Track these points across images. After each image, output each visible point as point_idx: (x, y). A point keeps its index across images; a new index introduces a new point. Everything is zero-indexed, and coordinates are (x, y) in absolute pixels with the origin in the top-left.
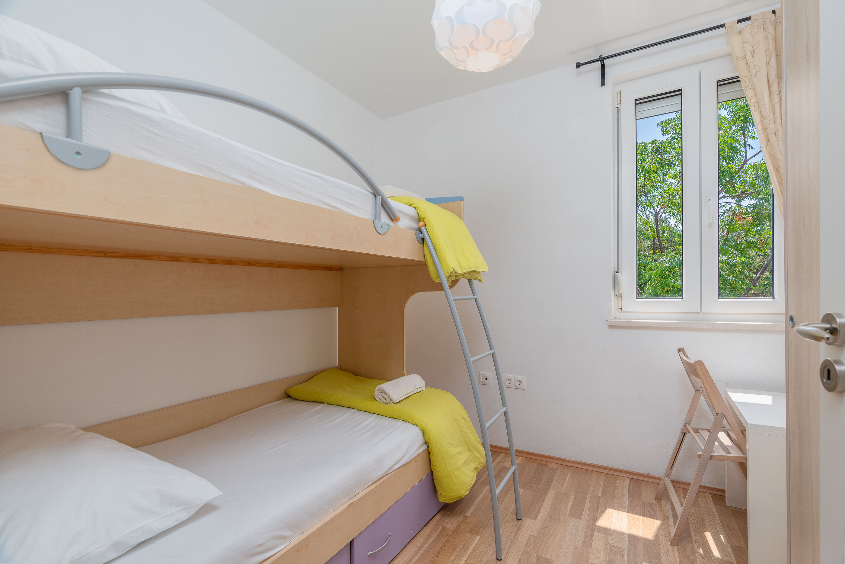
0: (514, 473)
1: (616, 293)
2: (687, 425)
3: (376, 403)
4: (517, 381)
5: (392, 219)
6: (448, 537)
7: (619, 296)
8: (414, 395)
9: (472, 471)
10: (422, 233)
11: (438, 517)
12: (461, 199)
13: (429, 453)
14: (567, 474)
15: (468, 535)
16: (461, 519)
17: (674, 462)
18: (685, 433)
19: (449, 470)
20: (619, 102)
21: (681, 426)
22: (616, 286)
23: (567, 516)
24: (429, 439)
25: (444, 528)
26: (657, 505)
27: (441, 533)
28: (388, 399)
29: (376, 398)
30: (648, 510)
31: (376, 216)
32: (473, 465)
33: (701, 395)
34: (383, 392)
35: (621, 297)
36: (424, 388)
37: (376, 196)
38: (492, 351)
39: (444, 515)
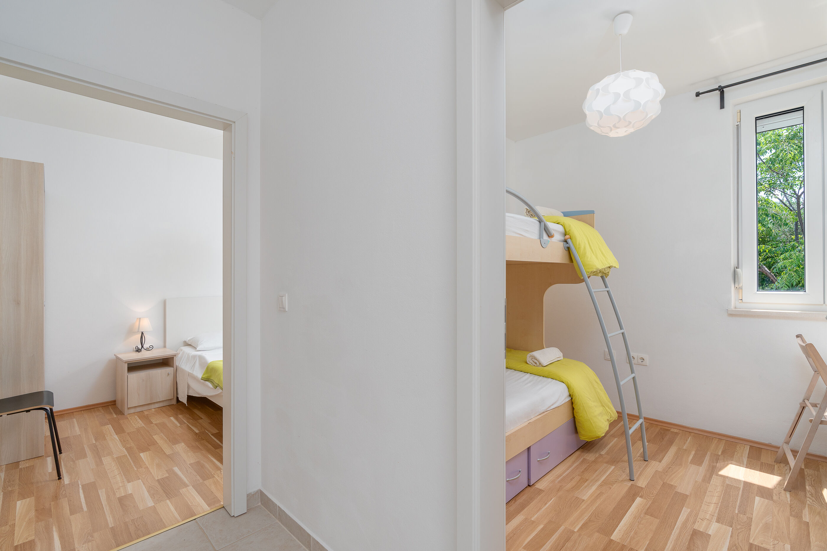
0: (641, 424)
1: (736, 285)
2: (806, 401)
3: (528, 365)
4: (640, 358)
5: (549, 236)
6: (589, 464)
7: (739, 289)
8: (556, 362)
9: (606, 421)
10: (567, 244)
11: (578, 453)
12: (592, 212)
13: (572, 403)
14: (689, 438)
15: (605, 465)
16: (597, 455)
17: (793, 431)
18: (804, 407)
19: (589, 417)
20: (739, 121)
21: (801, 401)
22: (736, 280)
23: (688, 463)
24: (573, 393)
25: (584, 459)
26: (776, 466)
27: (583, 461)
28: (538, 364)
29: (528, 362)
30: (765, 468)
31: (541, 237)
32: (606, 417)
33: (819, 376)
34: (534, 358)
35: (741, 290)
36: (562, 358)
37: (540, 223)
38: (622, 331)
39: (583, 452)
